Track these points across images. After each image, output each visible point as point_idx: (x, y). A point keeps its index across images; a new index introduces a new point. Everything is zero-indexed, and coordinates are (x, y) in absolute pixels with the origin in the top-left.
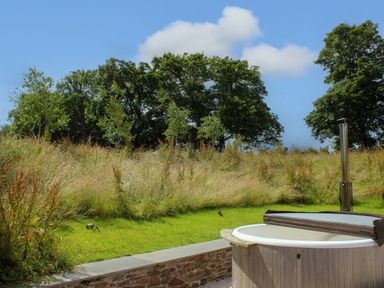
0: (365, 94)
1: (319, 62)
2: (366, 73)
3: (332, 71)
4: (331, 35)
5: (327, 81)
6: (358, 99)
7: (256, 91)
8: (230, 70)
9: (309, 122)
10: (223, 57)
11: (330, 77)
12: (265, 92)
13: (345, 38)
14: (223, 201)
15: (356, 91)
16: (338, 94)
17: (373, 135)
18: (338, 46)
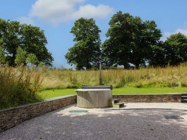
0: (89, 47)
1: (72, 32)
2: (90, 39)
3: (77, 37)
4: (77, 21)
5: (74, 40)
6: (86, 49)
7: (43, 42)
8: (31, 31)
9: (66, 57)
10: (28, 25)
11: (75, 39)
12: (46, 42)
13: (83, 23)
14: (52, 87)
15: (86, 46)
16: (79, 47)
17: (91, 64)
18: (80, 27)
